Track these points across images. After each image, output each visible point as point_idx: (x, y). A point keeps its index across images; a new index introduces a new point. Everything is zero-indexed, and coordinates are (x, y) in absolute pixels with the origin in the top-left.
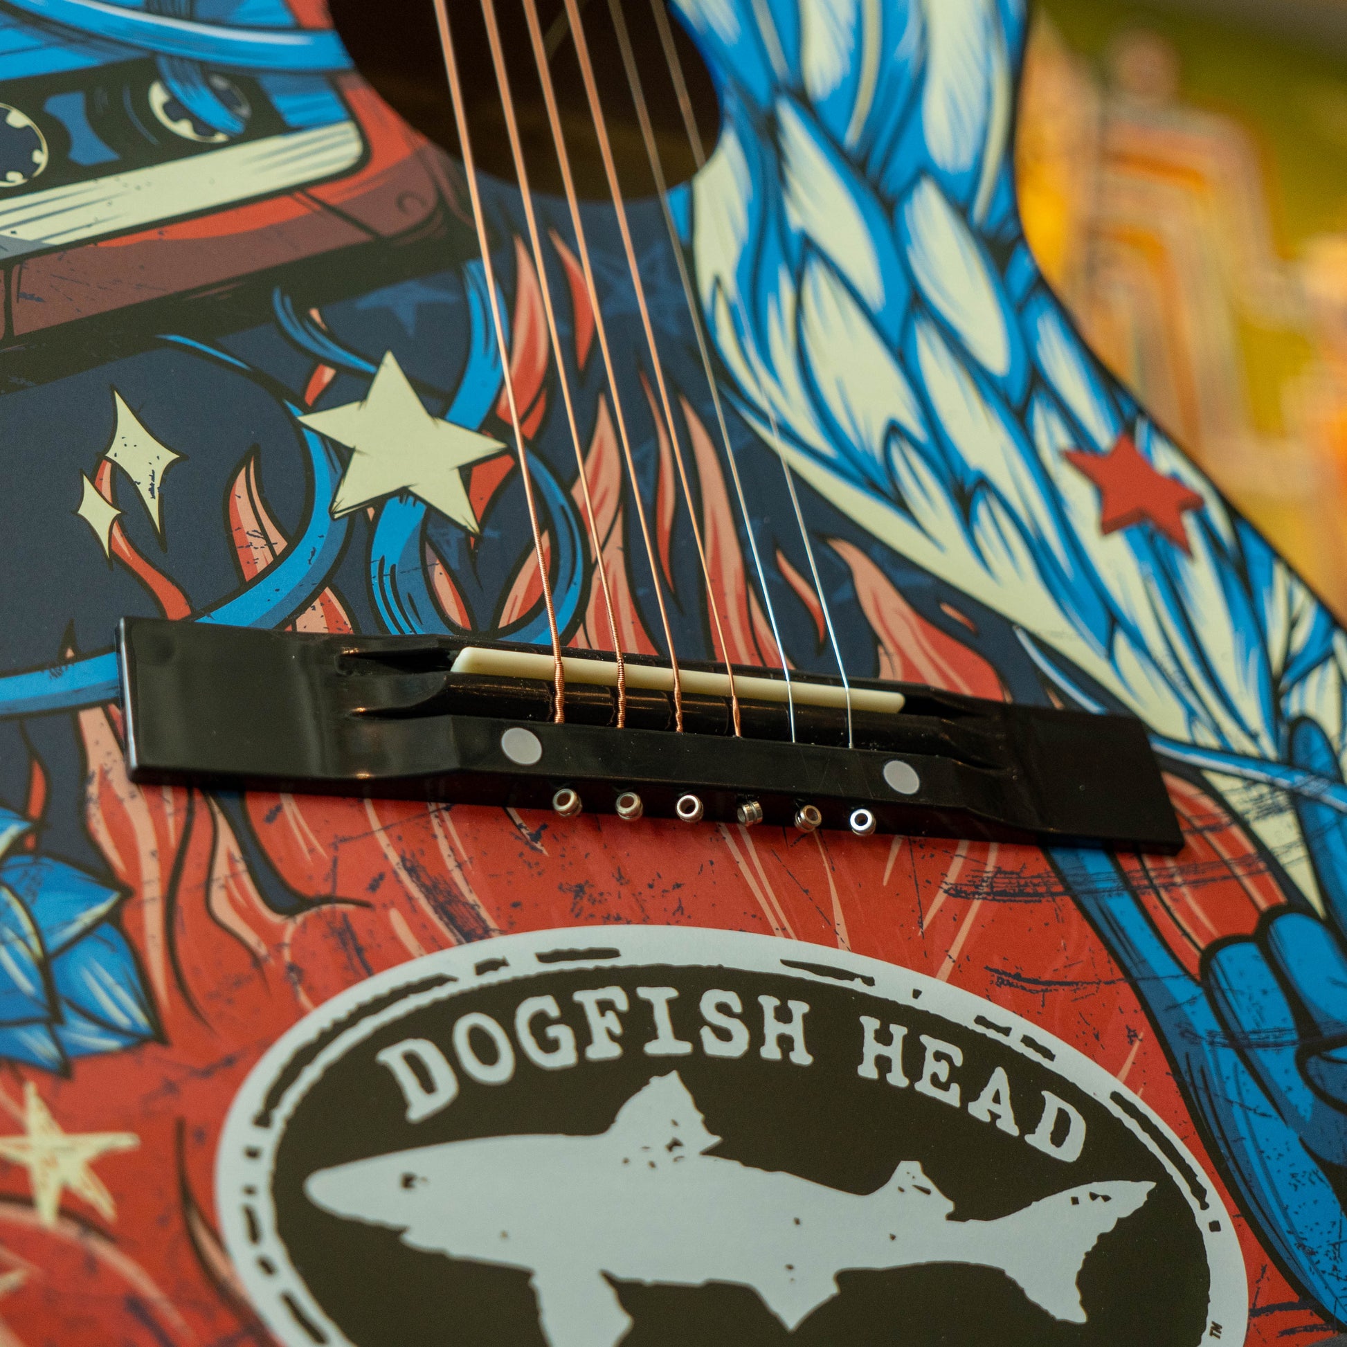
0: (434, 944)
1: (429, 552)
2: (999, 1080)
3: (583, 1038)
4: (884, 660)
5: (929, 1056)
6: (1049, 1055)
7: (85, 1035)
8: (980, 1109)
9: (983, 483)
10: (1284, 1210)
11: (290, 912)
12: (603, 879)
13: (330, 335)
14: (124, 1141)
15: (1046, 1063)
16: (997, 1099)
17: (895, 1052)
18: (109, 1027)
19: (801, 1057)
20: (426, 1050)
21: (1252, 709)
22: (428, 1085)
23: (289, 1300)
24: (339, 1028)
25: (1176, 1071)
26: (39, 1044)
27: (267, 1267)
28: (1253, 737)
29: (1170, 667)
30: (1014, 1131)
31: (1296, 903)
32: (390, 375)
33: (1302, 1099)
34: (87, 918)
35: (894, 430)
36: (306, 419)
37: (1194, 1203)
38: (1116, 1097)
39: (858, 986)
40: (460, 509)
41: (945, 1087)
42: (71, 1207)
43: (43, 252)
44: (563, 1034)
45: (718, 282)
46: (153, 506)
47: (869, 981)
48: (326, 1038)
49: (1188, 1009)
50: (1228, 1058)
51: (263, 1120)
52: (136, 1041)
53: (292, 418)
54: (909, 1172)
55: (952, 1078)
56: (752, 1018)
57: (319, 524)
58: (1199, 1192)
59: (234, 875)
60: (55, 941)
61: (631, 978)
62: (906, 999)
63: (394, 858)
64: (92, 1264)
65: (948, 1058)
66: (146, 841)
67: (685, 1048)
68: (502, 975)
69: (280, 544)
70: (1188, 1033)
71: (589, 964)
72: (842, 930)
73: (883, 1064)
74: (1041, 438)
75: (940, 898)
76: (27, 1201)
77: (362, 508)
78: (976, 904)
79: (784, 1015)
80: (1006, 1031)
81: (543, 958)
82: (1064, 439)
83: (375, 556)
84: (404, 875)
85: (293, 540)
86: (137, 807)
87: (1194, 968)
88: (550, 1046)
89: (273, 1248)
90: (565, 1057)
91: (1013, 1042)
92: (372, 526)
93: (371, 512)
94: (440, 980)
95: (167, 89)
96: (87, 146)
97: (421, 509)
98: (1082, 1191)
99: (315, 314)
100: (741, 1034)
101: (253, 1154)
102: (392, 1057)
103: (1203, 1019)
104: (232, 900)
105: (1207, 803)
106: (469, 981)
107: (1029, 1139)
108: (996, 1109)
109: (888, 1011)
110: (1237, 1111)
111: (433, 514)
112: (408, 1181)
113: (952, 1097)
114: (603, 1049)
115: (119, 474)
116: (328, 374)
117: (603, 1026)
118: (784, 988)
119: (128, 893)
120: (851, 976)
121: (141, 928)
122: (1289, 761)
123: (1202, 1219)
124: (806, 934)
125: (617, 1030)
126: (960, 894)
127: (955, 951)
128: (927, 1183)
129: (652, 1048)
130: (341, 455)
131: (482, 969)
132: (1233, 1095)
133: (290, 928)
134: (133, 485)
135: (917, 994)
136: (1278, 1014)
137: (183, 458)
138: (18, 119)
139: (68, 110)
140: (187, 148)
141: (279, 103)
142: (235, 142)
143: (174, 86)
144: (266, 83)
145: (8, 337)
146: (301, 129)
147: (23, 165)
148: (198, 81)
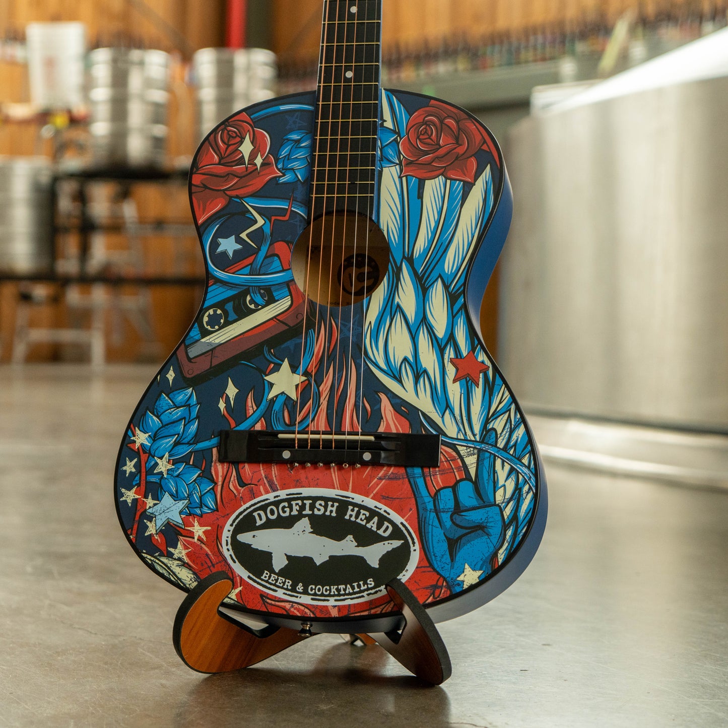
0: (267, 492)
1: (285, 407)
2: (376, 519)
3: (291, 510)
4: (382, 423)
5: (361, 514)
6: (389, 514)
7: (206, 510)
8: (369, 526)
9: (425, 371)
10: (433, 547)
11: (243, 487)
12: (303, 478)
13: (275, 356)
14: (209, 528)
15: (388, 516)
16: (373, 523)
17: (354, 514)
18: (209, 508)
19: (334, 514)
20: (262, 513)
21: (477, 428)
22: (261, 519)
23: (231, 555)
24: (247, 508)
25: (418, 517)
26: (198, 511)
27: (228, 550)
28: (474, 435)
29: (458, 418)
30: (375, 530)
31: (468, 477)
32: (286, 364)
33: (448, 523)
34: (208, 489)
35: (405, 359)
36: (265, 378)
37: (411, 545)
38: (402, 523)
39: (350, 500)
40: (294, 396)
41: (363, 521)
42: (200, 539)
43: (220, 345)
44: (287, 510)
45: (370, 323)
46: (232, 402)
47: (353, 499)
48: (245, 510)
49: (427, 504)
50: (433, 515)
51: (232, 525)
52: (213, 511)
53: (263, 378)
54: (350, 537)
55: (364, 519)
56: (326, 507)
57: (264, 402)
58: (414, 543)
59: (234, 480)
60: (203, 493)
61: (303, 499)
62: (360, 502)
63: (263, 475)
64: (202, 548)
65: (365, 515)
66: (220, 474)
67: (311, 512)
68: (279, 498)
69: (255, 408)
70: (425, 509)
71: (296, 496)
72: (350, 488)
73: (351, 516)
74: (446, 357)
75: (376, 479)
76: (194, 538)
77: (273, 398)
78: (384, 481)
79: (333, 506)
80: (380, 509)
81: (287, 495)
82: (452, 356)
83: (274, 409)
84: (264, 479)
85: (258, 407)
86: (219, 467)
87: (433, 495)
88: (284, 512)
89: (230, 547)
90: (287, 514)
91: (382, 512)
92: (274, 402)
93: (275, 399)
94: (267, 499)
95: (251, 296)
96: (232, 316)
97: (286, 396)
98: (386, 542)
99: (272, 350)
100: (322, 509)
101: (229, 531)
102: (255, 514)
103: (430, 506)
104: (233, 485)
105: (454, 454)
106: (272, 500)
107: (378, 531)
108: (373, 525)
109: (355, 505)
110: (430, 526)
111: (288, 398)
112: (254, 536)
113: (364, 523)
114: (295, 513)
115: (227, 396)
116: (272, 365)
117: (296, 508)
118: (334, 500)
119: (216, 484)
120: (349, 498)
121: (217, 491)
122: (482, 441)
123: (412, 548)
124: (342, 489)
125: (298, 509)
126: (381, 479)
127: (374, 492)
128: (353, 540)
129: (304, 513)
130: (271, 385)
131: (275, 497)
132: (431, 523)
133: (242, 490)
134: (229, 398)
135: (363, 501)
136: (451, 504)
137: (240, 391)
138: (219, 312)
139: (229, 307)
140: (253, 312)
141: (275, 294)
142: (263, 307)
143: (252, 295)
144: (273, 289)
145: (211, 368)
146: (278, 300)
147: (218, 323)
148: (257, 292)
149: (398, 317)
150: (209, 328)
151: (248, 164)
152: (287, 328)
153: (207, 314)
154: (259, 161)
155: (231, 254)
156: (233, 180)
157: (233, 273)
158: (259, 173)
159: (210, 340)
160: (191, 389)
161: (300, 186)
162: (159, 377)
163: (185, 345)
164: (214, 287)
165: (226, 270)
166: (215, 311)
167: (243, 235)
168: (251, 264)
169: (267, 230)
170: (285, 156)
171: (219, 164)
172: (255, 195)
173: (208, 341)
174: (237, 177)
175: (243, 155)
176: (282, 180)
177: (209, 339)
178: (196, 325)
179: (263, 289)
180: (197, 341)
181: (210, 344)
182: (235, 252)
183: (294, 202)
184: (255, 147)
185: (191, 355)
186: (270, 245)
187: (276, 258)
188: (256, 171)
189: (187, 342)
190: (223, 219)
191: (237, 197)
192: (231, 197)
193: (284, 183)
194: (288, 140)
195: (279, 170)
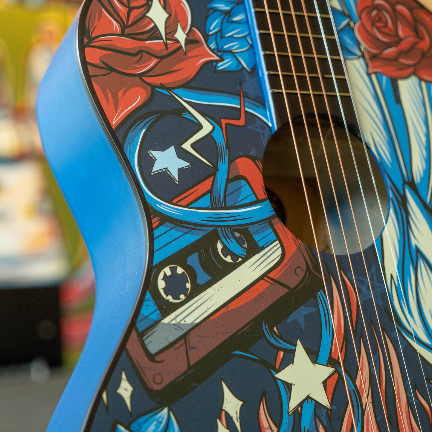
1: (317, 420)
13: (281, 337)
32: (300, 351)
36: (278, 376)
40: (324, 401)
43: (194, 327)
45: (392, 277)
46: (238, 425)
53: (273, 376)
57: (286, 419)
69: (275, 429)
77: (296, 408)
83: (302, 428)
85: (279, 427)
92: (300, 414)
93: (299, 409)
95: (222, 243)
96: (202, 277)
97: (313, 402)
99: (275, 329)
111: (317, 405)
115: (227, 415)
116: (282, 354)
130: (289, 386)
134: (231, 418)
137: (245, 403)
138: (180, 270)
139: (193, 260)
140: (230, 268)
141: (257, 238)
142: (245, 259)
143: (224, 240)
144: (252, 229)
145: (190, 367)
146: (263, 248)
147: (184, 291)
148: (230, 235)
149: (422, 265)
150: (170, 298)
151: (167, 39)
152: (286, 291)
153: (161, 275)
154: (181, 36)
155: (175, 174)
156: (149, 61)
157: (187, 206)
158: (186, 54)
159: (179, 319)
160: (166, 410)
161: (247, 77)
162: (104, 396)
163: (137, 331)
164: (163, 229)
165: (175, 201)
166: (173, 270)
167: (187, 146)
168: (210, 191)
169: (220, 139)
170: (216, 33)
171: (123, 34)
172: (187, 85)
173: (174, 322)
174: (156, 57)
175: (155, 26)
176: (222, 66)
177: (176, 318)
178: (148, 295)
179: (238, 231)
180: (157, 322)
181: (178, 326)
182: (181, 171)
183: (246, 99)
184: (170, 16)
185: (153, 349)
186: (230, 162)
187: (243, 182)
188: (180, 51)
189: (141, 326)
190: (149, 120)
191: (162, 86)
192: (153, 87)
193: (224, 71)
194: (215, 10)
195: (212, 51)
